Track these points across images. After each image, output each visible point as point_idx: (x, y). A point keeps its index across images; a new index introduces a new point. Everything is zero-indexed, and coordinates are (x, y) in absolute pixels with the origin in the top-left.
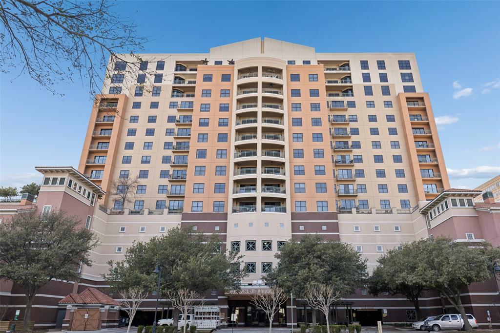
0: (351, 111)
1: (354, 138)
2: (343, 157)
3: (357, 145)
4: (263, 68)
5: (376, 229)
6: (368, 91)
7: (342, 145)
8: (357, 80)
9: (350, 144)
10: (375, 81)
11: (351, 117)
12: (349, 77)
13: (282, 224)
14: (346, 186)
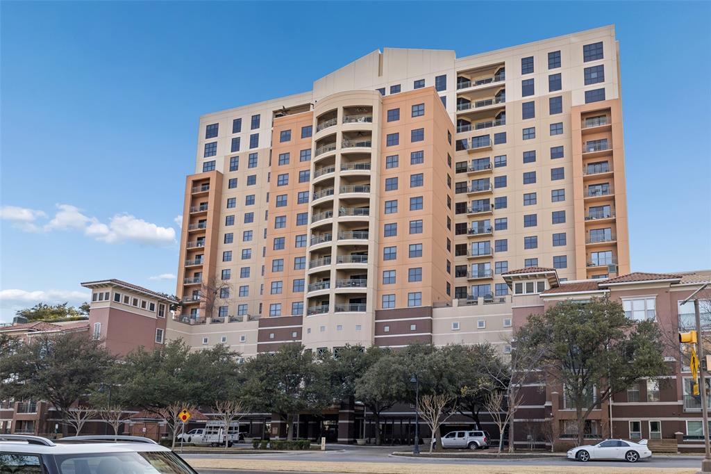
0: (499, 150)
1: (499, 193)
2: (481, 224)
3: (502, 203)
4: (346, 109)
5: (480, 326)
6: (528, 111)
7: (482, 205)
8: (514, 96)
9: (492, 202)
10: (542, 91)
11: (498, 160)
12: (501, 93)
13: (359, 326)
14: (481, 266)
